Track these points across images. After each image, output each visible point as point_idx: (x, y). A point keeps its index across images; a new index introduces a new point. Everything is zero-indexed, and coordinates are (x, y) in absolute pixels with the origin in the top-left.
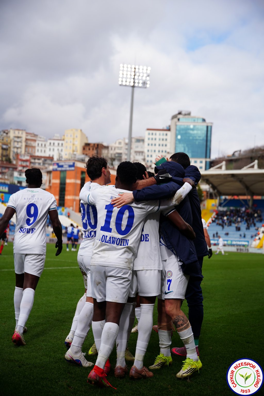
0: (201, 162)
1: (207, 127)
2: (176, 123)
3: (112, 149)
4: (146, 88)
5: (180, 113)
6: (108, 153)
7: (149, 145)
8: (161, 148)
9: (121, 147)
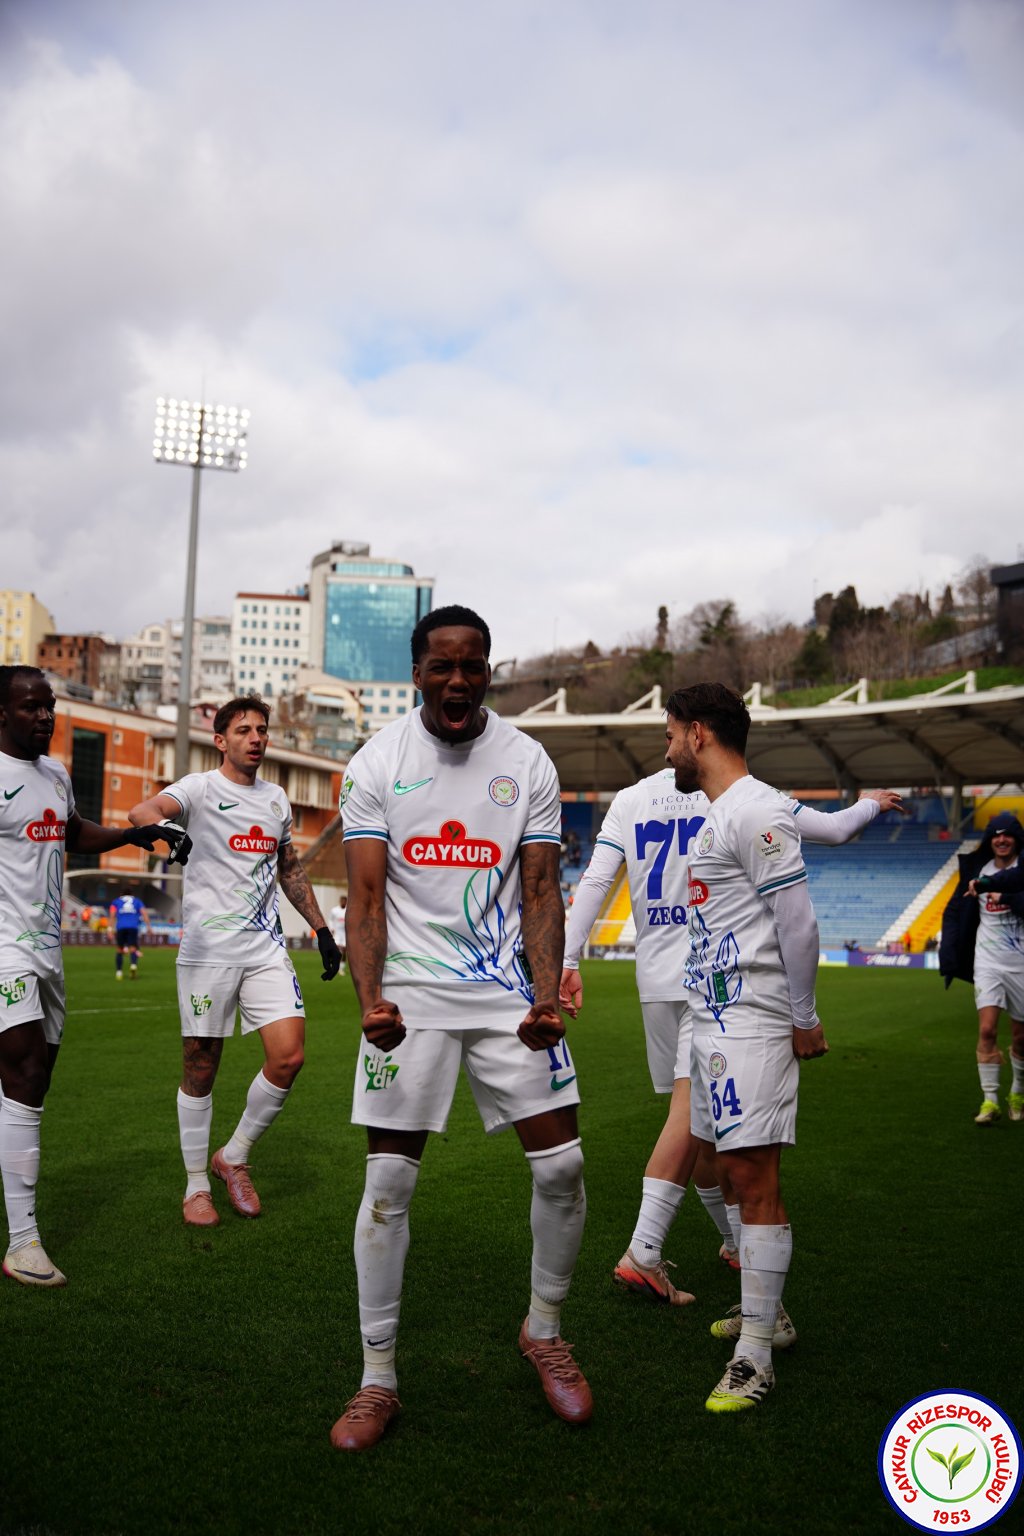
0: (402, 694)
1: (419, 591)
2: (326, 576)
3: (130, 653)
4: (236, 470)
5: (337, 549)
6: (119, 665)
7: (244, 641)
8: (282, 652)
9: (160, 649)
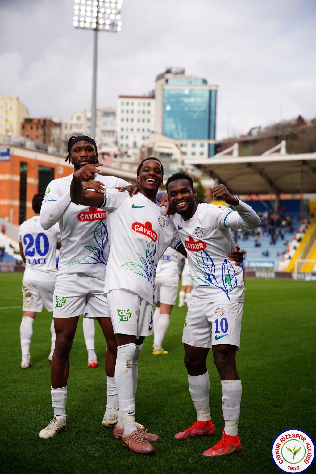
0: (202, 145)
1: (210, 92)
2: (163, 86)
3: (66, 127)
4: (116, 32)
5: (168, 71)
6: (61, 134)
7: (122, 120)
8: (142, 125)
9: (81, 125)
